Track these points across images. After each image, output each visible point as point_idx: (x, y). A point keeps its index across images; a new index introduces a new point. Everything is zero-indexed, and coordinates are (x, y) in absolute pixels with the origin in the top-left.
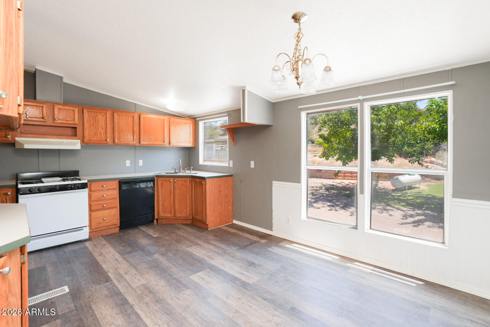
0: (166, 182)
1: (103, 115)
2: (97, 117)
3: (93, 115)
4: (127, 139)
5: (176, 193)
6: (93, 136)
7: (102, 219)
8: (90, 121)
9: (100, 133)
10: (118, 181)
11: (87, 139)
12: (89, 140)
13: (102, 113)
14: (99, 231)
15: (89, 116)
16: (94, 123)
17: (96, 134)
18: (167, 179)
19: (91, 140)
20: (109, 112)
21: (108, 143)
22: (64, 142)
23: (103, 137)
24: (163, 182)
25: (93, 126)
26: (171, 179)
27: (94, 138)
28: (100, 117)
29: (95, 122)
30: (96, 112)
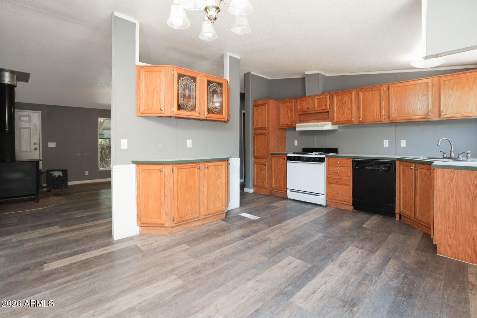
0: (407, 168)
1: (349, 96)
2: (344, 99)
3: (340, 98)
4: (373, 116)
5: (418, 185)
6: (341, 117)
7: (336, 193)
8: (338, 104)
9: (347, 114)
10: (352, 159)
11: (336, 121)
12: (338, 121)
13: (348, 94)
14: (335, 203)
15: (337, 100)
16: (341, 105)
17: (343, 115)
18: (408, 164)
19: (339, 121)
20: (354, 92)
21: (354, 123)
22: (319, 124)
23: (349, 117)
24: (405, 167)
25: (340, 108)
26: (411, 164)
27: (341, 119)
28: (346, 98)
29: (342, 103)
30: (343, 95)
